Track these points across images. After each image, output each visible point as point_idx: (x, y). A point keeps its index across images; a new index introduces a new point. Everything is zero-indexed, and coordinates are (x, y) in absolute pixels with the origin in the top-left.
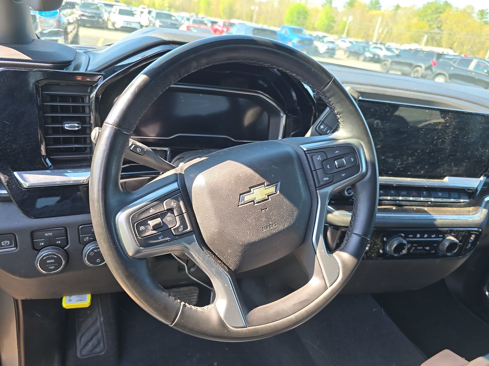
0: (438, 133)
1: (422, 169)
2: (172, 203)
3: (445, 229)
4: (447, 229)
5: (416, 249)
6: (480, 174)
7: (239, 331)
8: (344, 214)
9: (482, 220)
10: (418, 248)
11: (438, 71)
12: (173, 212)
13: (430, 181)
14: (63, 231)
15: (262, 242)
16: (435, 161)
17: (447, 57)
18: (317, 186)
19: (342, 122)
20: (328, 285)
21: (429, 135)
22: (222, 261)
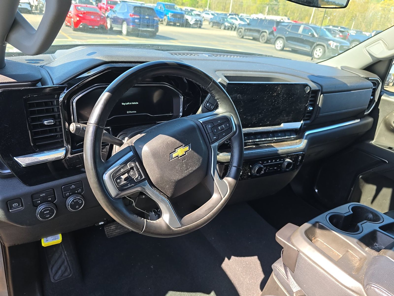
0: (274, 98)
1: (268, 120)
2: (132, 164)
3: (284, 155)
4: (285, 155)
5: (269, 169)
6: (300, 120)
7: (178, 230)
8: (225, 155)
9: (304, 147)
10: (270, 169)
11: (278, 35)
12: (133, 169)
13: (273, 127)
14: (52, 191)
15: (185, 178)
16: (275, 115)
17: (283, 24)
18: (210, 142)
19: (220, 103)
20: (223, 197)
21: (269, 100)
22: (163, 193)
